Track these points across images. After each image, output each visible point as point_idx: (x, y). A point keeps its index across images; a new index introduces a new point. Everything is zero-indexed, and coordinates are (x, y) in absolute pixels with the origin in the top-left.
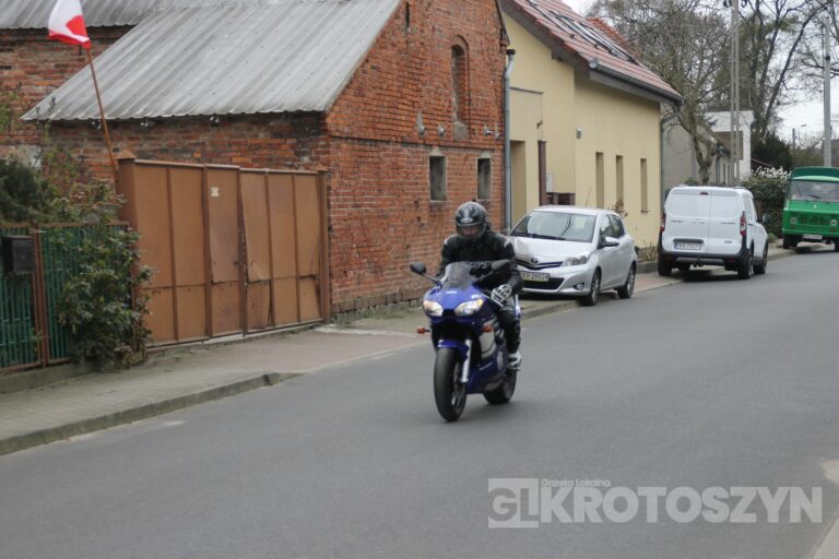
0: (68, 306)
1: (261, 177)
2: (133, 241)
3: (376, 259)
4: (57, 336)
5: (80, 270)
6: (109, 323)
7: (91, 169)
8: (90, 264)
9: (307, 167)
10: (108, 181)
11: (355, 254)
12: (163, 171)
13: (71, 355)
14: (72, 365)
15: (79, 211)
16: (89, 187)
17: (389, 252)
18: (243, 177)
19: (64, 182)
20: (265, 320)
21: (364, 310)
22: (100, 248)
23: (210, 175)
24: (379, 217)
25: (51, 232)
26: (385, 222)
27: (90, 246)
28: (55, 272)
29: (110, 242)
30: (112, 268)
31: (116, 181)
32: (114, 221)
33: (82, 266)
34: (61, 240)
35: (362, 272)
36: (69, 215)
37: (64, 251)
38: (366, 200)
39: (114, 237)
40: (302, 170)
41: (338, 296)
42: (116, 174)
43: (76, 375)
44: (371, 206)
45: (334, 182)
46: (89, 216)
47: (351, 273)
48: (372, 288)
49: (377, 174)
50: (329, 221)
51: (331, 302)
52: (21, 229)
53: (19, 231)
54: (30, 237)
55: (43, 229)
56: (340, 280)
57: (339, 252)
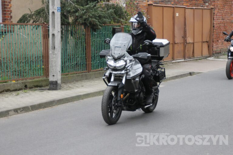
1: (192, 10)
7: (140, 7)
9: (207, 6)
10: (145, 11)
11: (221, 35)
18: (187, 10)
20: (191, 55)
21: (223, 52)
23: (176, 9)
24: (230, 23)
25: (127, 26)
31: (147, 11)
38: (226, 17)
40: (205, 8)
41: (215, 48)
42: (147, 9)
44: (228, 19)
45: (216, 12)
47: (220, 41)
48: (226, 46)
49: (231, 9)
50: (213, 24)
51: (213, 50)
52: (118, 25)
53: (118, 26)
54: (121, 28)
55: (125, 25)
56: (216, 43)
57: (216, 34)
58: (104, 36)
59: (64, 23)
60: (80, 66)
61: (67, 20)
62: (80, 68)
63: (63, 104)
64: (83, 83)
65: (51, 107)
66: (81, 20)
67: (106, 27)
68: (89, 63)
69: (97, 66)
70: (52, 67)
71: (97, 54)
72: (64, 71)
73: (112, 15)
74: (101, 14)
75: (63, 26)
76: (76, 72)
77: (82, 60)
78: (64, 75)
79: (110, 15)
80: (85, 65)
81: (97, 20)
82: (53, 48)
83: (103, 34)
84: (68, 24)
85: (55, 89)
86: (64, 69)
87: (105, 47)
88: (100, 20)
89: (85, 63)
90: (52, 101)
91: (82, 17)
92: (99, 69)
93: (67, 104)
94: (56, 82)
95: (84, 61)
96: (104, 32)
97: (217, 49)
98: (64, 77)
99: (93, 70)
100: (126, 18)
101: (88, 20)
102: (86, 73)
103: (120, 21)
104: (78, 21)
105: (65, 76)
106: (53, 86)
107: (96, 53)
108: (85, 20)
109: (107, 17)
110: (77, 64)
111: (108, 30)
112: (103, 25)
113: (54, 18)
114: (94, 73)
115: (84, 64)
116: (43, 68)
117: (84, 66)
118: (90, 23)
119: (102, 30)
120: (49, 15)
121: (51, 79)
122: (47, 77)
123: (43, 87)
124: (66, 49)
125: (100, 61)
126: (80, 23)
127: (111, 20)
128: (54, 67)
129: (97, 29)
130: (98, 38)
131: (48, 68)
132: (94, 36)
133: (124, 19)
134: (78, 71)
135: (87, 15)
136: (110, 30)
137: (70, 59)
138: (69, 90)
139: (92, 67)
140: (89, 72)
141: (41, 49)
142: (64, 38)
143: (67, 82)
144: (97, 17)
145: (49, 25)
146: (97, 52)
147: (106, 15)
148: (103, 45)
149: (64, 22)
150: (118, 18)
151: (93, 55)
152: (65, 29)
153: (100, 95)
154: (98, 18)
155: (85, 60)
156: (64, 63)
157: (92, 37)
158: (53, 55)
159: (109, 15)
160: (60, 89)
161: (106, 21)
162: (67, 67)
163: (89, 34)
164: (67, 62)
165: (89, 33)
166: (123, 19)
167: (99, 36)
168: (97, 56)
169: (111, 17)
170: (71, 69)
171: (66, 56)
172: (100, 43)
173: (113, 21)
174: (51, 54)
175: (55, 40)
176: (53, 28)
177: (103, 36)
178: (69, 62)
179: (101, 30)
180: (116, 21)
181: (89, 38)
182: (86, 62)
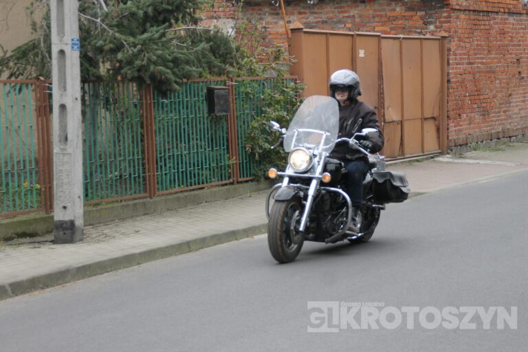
0: (253, 139)
1: (397, 43)
2: (301, 91)
3: (484, 105)
4: (245, 161)
5: (262, 112)
6: (282, 152)
7: (270, 37)
8: (269, 107)
9: (432, 33)
10: (284, 46)
11: (467, 101)
12: (324, 36)
13: (254, 175)
14: (254, 183)
15: (262, 67)
16: (270, 50)
17: (495, 100)
18: (383, 41)
19: (252, 46)
20: (397, 152)
21: (474, 144)
22: (276, 96)
23: (358, 40)
24: (489, 72)
25: (242, 83)
26: (493, 75)
27: (269, 94)
28: (244, 114)
29: (284, 91)
30: (285, 111)
31: (289, 46)
32: (287, 76)
33: (263, 109)
34: (249, 90)
35: (472, 115)
36: (255, 70)
37: (250, 98)
38: (478, 58)
39: (286, 88)
40: (428, 36)
41: (454, 133)
42: (289, 40)
43: (258, 190)
44: (482, 63)
45: (453, 45)
46: (269, 72)
47: (464, 116)
48: (480, 128)
49: (488, 38)
50: (448, 76)
51: (448, 138)
52: (221, 81)
53: (219, 82)
54: (227, 87)
55: (236, 81)
56: (455, 121)
57: (456, 100)
58: (187, 108)
59: (88, 77)
60: (130, 184)
61: (95, 70)
62: (131, 189)
63: (90, 278)
64: (137, 224)
65: (61, 284)
66: (129, 69)
67: (190, 85)
68: (152, 174)
69: (170, 181)
70: (62, 186)
71: (169, 152)
72: (90, 195)
73: (204, 56)
74: (180, 55)
75: (86, 85)
76: (119, 198)
77: (134, 167)
78: (90, 205)
79: (201, 57)
80: (141, 179)
81: (168, 71)
82: (63, 138)
83: (183, 104)
84: (99, 79)
85: (70, 241)
86: (90, 191)
87: (189, 135)
88: (176, 70)
89: (141, 175)
90: (63, 269)
91: (133, 63)
92: (177, 189)
93: (99, 276)
94: (72, 223)
95: (139, 169)
96: (187, 97)
97: (458, 135)
98: (90, 211)
99: (161, 192)
100: (238, 63)
101: (146, 71)
102: (145, 200)
103: (226, 72)
104: (122, 71)
105: (94, 209)
106: (65, 234)
107: (167, 151)
108: (139, 70)
109: (193, 62)
110: (121, 176)
111: (196, 93)
112: (185, 80)
113: (65, 66)
114: (163, 198)
115: (139, 177)
116: (37, 189)
117: (139, 184)
118: (153, 77)
119: (182, 94)
120: (50, 58)
121: (59, 215)
122: (47, 212)
123: (40, 236)
124: (95, 142)
125: (178, 168)
126: (126, 77)
127: (204, 69)
128: (65, 187)
129: (171, 91)
130: (171, 112)
131: (51, 188)
132: (163, 107)
133: (234, 67)
134: (126, 195)
135: (145, 59)
136: (200, 93)
137: (106, 167)
138: (104, 241)
139: (158, 183)
140: (151, 198)
141: (33, 141)
142: (88, 115)
143: (99, 223)
144: (169, 61)
145: (51, 84)
146: (171, 147)
147: (192, 57)
148: (184, 129)
149: (88, 74)
150: (219, 64)
151: (160, 154)
152: (91, 93)
153: (181, 254)
154: (171, 65)
155: (141, 168)
156: (88, 174)
157: (158, 109)
158: (62, 156)
159: (198, 56)
160: (81, 240)
161: (190, 71)
162: (97, 186)
163: (151, 103)
164: (96, 172)
165: (149, 102)
166: (231, 65)
167: (175, 109)
168: (172, 157)
169: (203, 60)
170: (107, 189)
171: (95, 157)
172: (176, 125)
173: (207, 72)
174: (56, 153)
175: (66, 119)
176: (63, 90)
177: (183, 108)
178: (101, 173)
179: (178, 93)
180: (216, 70)
181: (151, 113)
182: (144, 173)
